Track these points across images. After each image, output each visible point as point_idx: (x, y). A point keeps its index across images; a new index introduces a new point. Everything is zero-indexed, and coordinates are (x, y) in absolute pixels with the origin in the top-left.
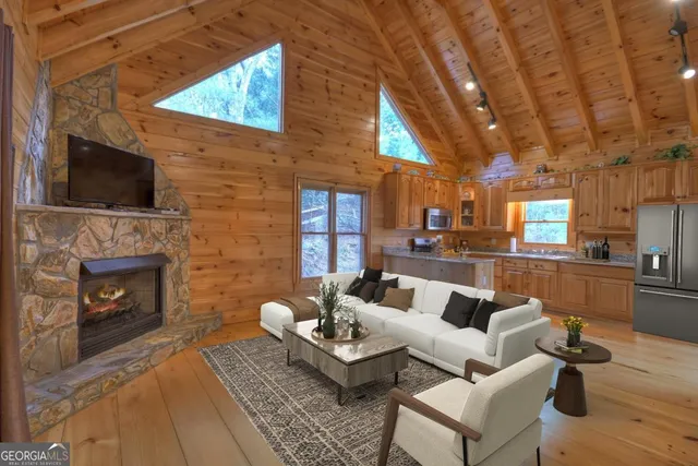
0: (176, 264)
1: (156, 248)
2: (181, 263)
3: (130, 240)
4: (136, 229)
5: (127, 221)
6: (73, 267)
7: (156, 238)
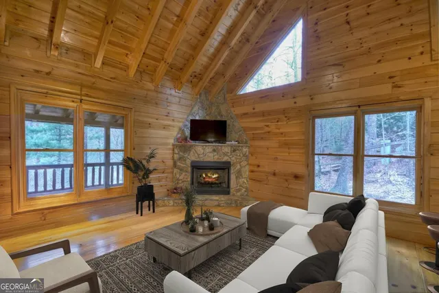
0: (239, 167)
1: (225, 159)
2: (241, 167)
3: (211, 155)
4: (214, 151)
5: (210, 147)
6: (189, 162)
7: (225, 154)
